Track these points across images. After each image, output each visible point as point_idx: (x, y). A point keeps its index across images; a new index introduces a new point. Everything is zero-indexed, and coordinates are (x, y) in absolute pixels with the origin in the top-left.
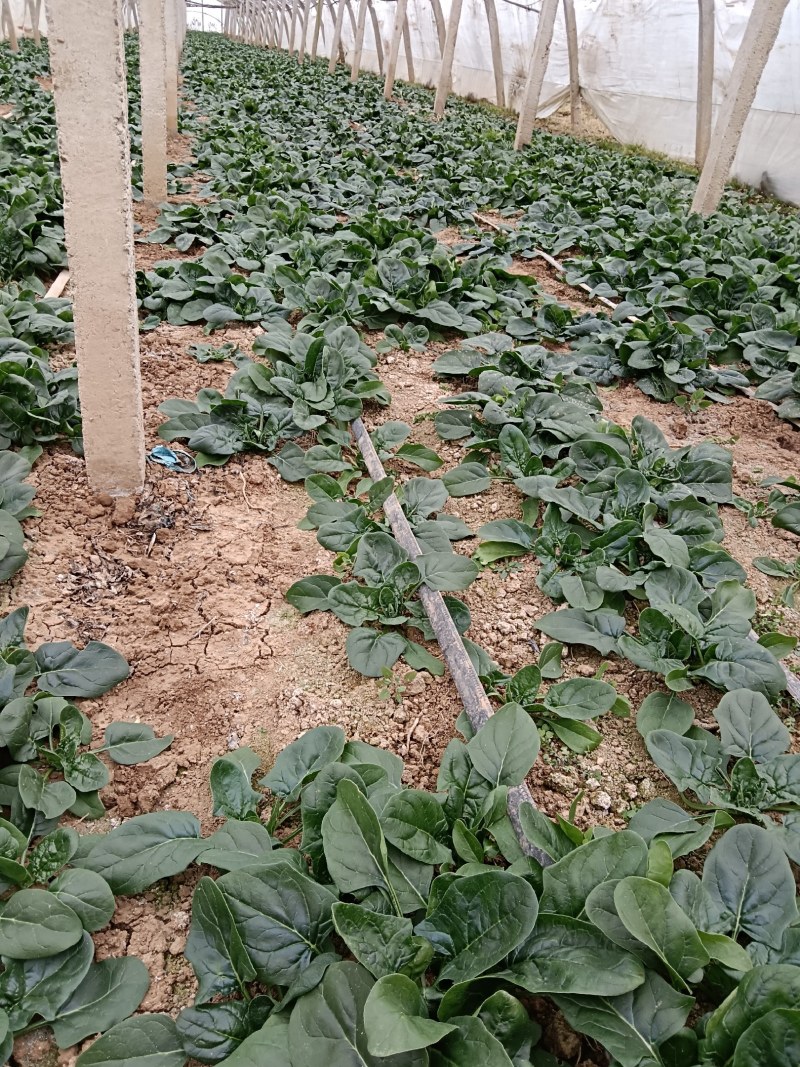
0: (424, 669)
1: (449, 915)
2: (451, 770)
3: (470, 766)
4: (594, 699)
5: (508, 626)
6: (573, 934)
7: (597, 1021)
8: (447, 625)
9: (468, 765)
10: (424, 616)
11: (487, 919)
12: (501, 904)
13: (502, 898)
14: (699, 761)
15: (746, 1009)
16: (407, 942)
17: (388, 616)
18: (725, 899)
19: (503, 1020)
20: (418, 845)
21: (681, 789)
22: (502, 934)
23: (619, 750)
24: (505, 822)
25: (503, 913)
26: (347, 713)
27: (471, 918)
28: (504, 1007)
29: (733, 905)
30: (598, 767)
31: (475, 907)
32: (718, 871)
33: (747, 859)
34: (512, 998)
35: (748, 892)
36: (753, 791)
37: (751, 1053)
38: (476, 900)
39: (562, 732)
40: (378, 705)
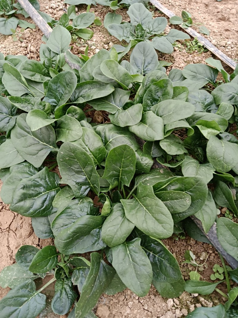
0: (28, 28)
1: (52, 92)
2: (44, 54)
3: (50, 51)
4: (88, 20)
5: (55, 5)
6: (92, 86)
7: (103, 106)
8: (30, 7)
9: (49, 51)
10: (22, 9)
11: (63, 89)
12: (66, 82)
13: (65, 80)
14: (125, 31)
15: (145, 88)
16: (41, 104)
17: (8, 12)
18: (138, 67)
19: (75, 114)
20: (38, 77)
21: (121, 40)
22: (69, 91)
23: (100, 36)
24: (66, 65)
25: (67, 84)
26: (4, 50)
27: (59, 91)
28: (75, 110)
29: (140, 68)
30: (94, 42)
31: (59, 87)
32: (134, 59)
33: (143, 53)
34: (76, 107)
35: (144, 62)
36: (143, 35)
37: (147, 99)
38: (59, 84)
39: (80, 34)
40: (15, 44)
